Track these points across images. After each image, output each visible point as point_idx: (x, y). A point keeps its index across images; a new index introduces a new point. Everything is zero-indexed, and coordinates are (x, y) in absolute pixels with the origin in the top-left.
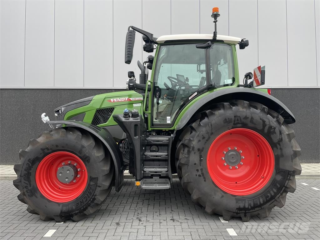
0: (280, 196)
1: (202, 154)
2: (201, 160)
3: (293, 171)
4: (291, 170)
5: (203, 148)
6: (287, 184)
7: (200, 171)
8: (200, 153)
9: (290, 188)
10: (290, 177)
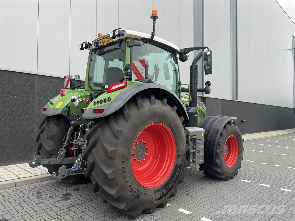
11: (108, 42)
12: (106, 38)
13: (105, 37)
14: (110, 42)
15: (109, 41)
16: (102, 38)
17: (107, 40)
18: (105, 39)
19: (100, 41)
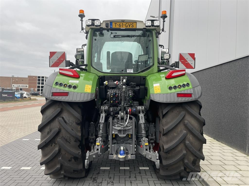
16: (121, 21)
17: (127, 25)
18: (124, 23)
19: (116, 24)
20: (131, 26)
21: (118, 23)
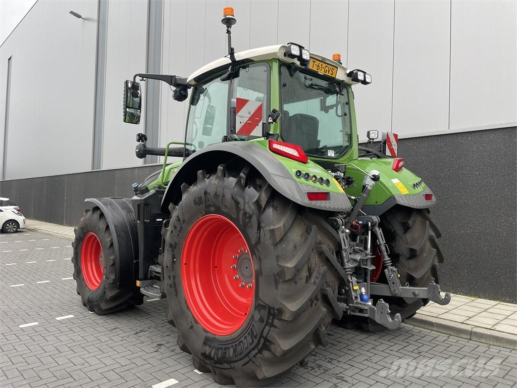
0: (256, 354)
1: (175, 253)
2: (173, 262)
3: (278, 310)
4: (273, 306)
5: (176, 243)
6: (268, 333)
7: (172, 278)
8: (173, 251)
9: (274, 344)
10: (273, 321)
11: (327, 74)
12: (327, 65)
13: (326, 62)
14: (330, 75)
15: (330, 73)
16: (321, 59)
17: (327, 68)
18: (324, 65)
19: (314, 62)
20: (331, 72)
21: (317, 63)
